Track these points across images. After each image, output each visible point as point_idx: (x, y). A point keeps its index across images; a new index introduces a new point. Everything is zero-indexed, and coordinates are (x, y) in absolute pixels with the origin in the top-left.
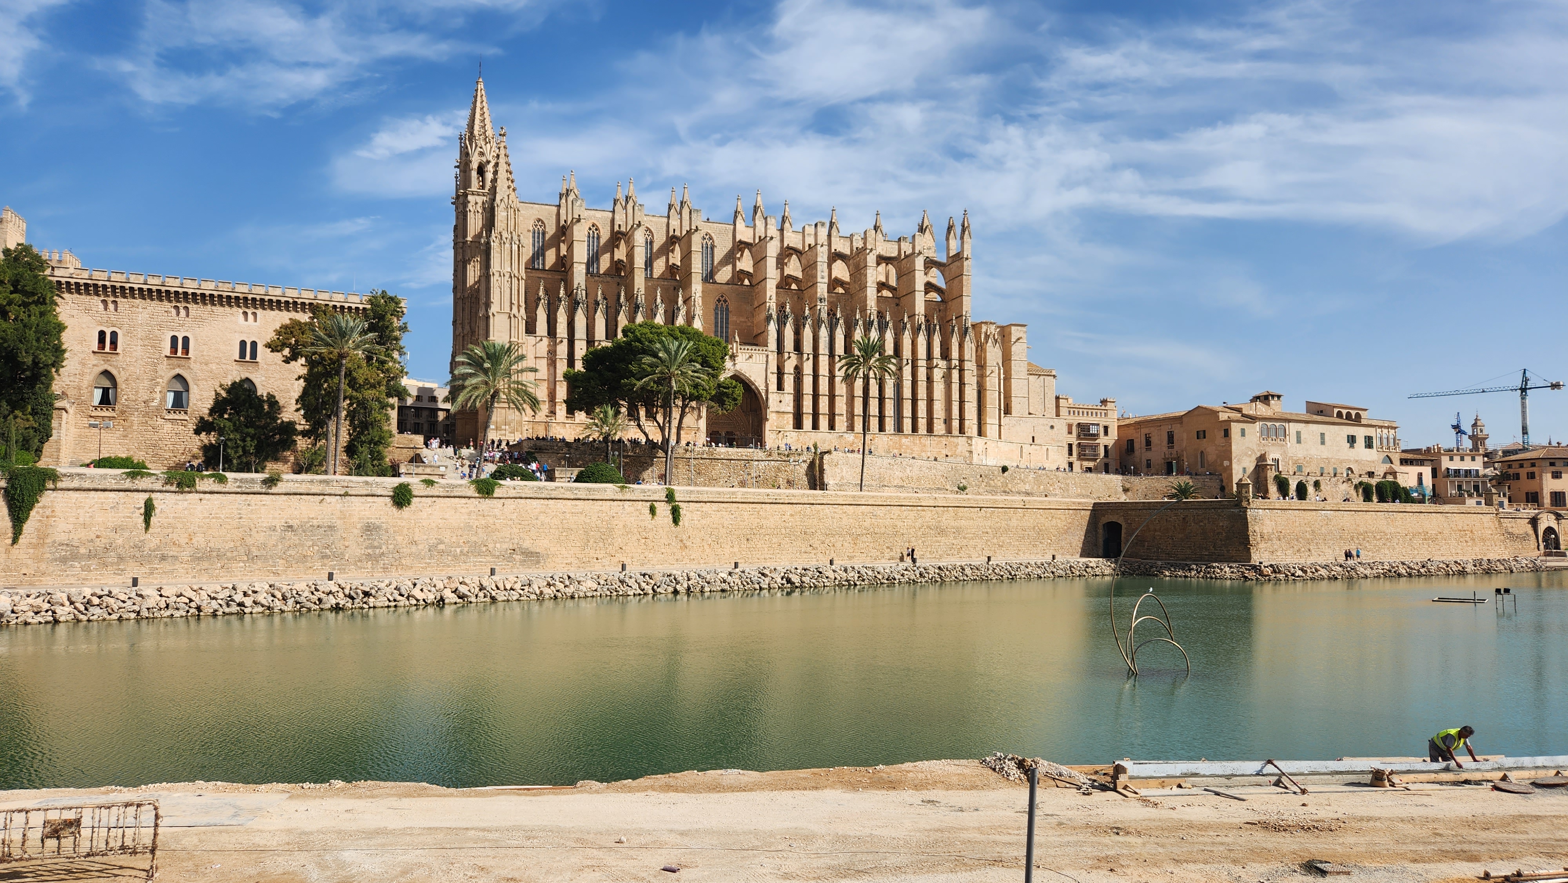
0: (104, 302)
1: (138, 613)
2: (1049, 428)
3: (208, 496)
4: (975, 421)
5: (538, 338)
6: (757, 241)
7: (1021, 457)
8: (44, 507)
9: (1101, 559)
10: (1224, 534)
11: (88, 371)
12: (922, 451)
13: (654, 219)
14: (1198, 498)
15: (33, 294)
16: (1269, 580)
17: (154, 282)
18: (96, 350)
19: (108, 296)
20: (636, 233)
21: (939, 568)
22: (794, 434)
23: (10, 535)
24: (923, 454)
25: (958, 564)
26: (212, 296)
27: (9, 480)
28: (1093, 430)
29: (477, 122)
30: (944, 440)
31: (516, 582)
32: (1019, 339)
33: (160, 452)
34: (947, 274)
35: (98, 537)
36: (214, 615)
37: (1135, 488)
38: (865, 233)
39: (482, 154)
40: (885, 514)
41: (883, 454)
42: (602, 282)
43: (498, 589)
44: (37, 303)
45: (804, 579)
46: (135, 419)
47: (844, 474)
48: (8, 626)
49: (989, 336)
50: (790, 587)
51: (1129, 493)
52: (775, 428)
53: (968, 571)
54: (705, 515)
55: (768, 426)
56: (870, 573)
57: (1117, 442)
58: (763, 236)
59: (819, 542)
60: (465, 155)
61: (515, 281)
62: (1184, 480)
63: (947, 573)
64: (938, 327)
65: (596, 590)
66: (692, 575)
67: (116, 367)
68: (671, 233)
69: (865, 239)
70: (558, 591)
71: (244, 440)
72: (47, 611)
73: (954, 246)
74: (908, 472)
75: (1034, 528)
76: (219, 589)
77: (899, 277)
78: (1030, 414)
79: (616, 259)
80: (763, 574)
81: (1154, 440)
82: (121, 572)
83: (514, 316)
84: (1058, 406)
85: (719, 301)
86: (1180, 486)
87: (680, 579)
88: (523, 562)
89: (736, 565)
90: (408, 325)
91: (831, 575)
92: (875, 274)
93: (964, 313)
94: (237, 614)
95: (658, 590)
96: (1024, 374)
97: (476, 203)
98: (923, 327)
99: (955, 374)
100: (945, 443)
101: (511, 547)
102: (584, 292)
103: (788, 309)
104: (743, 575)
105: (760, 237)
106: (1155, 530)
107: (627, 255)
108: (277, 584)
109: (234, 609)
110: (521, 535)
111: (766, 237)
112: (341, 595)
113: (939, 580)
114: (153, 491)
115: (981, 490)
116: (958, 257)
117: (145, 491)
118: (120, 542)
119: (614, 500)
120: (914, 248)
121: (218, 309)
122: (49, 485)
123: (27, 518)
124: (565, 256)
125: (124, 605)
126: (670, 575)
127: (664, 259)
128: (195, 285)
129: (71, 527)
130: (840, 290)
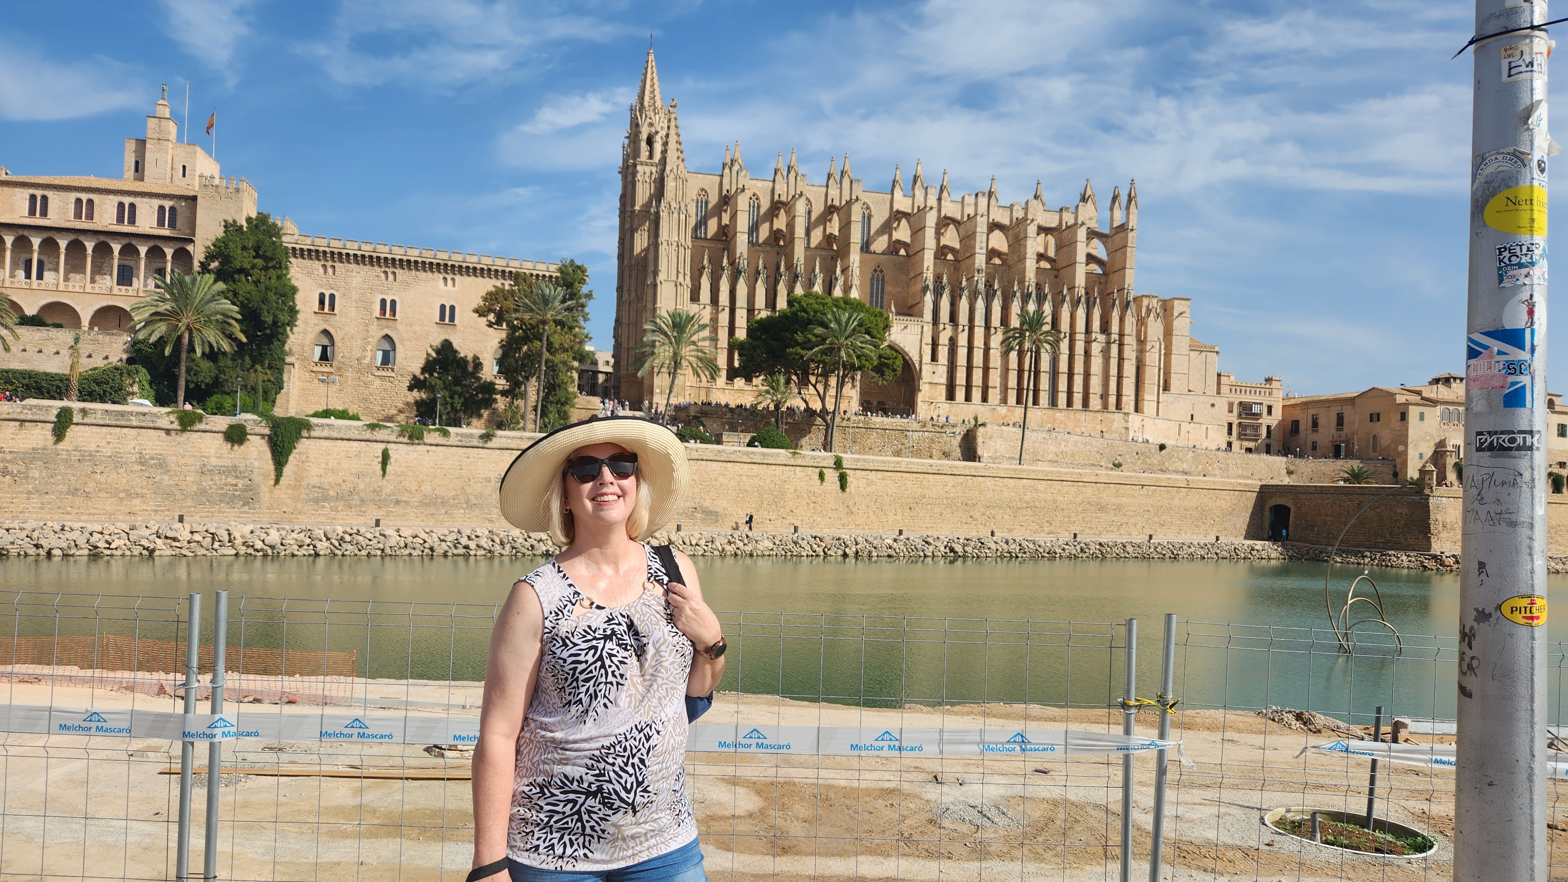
0: (324, 266)
1: (383, 550)
2: (1209, 406)
3: (434, 448)
4: (1133, 397)
5: (702, 306)
6: (916, 211)
7: (1179, 435)
8: (300, 453)
9: (1267, 542)
10: (1403, 522)
11: (310, 330)
12: (1076, 426)
13: (813, 188)
14: (1372, 483)
15: (272, 259)
16: (1451, 571)
17: (367, 250)
18: (317, 310)
19: (327, 261)
20: (797, 203)
21: (1100, 544)
22: (946, 406)
23: (273, 477)
24: (1077, 429)
25: (1119, 541)
26: (416, 262)
27: (273, 428)
28: (1255, 409)
29: (647, 93)
30: (1099, 416)
31: (700, 539)
32: (1181, 313)
33: (371, 406)
34: (1109, 245)
35: (344, 481)
36: (445, 555)
37: (1300, 471)
38: (1027, 203)
39: (651, 125)
40: (1046, 489)
41: (1036, 428)
42: (763, 251)
43: (684, 543)
44: (274, 267)
45: (966, 549)
46: (350, 374)
47: (998, 447)
48: (278, 556)
49: (1151, 310)
50: (953, 555)
51: (1293, 476)
52: (927, 399)
53: (1129, 549)
54: (870, 483)
55: (920, 397)
56: (1031, 546)
57: (1281, 424)
58: (922, 206)
59: (980, 514)
60: (635, 126)
61: (682, 250)
62: (1356, 464)
63: (1109, 549)
64: (1098, 300)
65: (772, 550)
66: (859, 539)
67: (333, 327)
68: (829, 203)
69: (1026, 209)
70: (738, 549)
71: (452, 397)
72: (308, 545)
73: (1119, 217)
74: (1063, 447)
75: (1197, 508)
76: (447, 532)
77: (1058, 248)
78: (1190, 391)
79: (775, 228)
80: (927, 543)
81: (1322, 422)
82: (362, 514)
83: (680, 284)
84: (1219, 384)
85: (875, 271)
86: (1353, 470)
87: (849, 543)
88: (703, 520)
89: (901, 533)
90: (593, 293)
91: (993, 546)
92: (1035, 244)
93: (1126, 286)
94: (464, 555)
95: (829, 552)
96: (1185, 349)
97: (645, 173)
98: (1083, 299)
99: (1114, 349)
100: (1100, 418)
101: (693, 506)
102: (746, 262)
103: (945, 280)
104: (907, 542)
105: (919, 207)
106: (1327, 515)
107: (787, 225)
108: (495, 530)
109: (461, 551)
110: (702, 495)
111: (925, 207)
112: (550, 542)
113: (1100, 555)
114: (388, 442)
115: (1137, 468)
116: (1123, 228)
117: (382, 442)
118: (362, 486)
119: (786, 465)
120: (1076, 218)
121: (422, 275)
122: (305, 433)
123: (286, 462)
124: (726, 225)
125: (371, 543)
126: (839, 539)
127: (821, 228)
128: (401, 251)
129: (322, 471)
130: (997, 261)
